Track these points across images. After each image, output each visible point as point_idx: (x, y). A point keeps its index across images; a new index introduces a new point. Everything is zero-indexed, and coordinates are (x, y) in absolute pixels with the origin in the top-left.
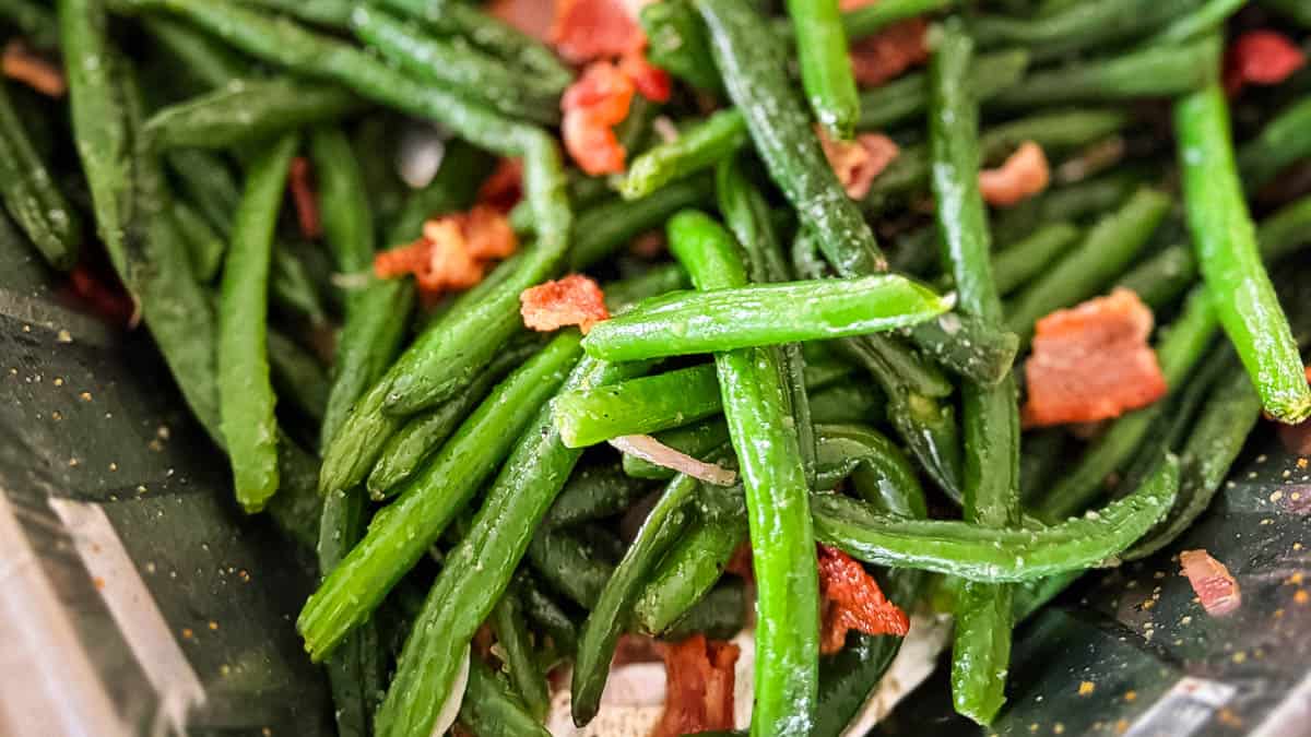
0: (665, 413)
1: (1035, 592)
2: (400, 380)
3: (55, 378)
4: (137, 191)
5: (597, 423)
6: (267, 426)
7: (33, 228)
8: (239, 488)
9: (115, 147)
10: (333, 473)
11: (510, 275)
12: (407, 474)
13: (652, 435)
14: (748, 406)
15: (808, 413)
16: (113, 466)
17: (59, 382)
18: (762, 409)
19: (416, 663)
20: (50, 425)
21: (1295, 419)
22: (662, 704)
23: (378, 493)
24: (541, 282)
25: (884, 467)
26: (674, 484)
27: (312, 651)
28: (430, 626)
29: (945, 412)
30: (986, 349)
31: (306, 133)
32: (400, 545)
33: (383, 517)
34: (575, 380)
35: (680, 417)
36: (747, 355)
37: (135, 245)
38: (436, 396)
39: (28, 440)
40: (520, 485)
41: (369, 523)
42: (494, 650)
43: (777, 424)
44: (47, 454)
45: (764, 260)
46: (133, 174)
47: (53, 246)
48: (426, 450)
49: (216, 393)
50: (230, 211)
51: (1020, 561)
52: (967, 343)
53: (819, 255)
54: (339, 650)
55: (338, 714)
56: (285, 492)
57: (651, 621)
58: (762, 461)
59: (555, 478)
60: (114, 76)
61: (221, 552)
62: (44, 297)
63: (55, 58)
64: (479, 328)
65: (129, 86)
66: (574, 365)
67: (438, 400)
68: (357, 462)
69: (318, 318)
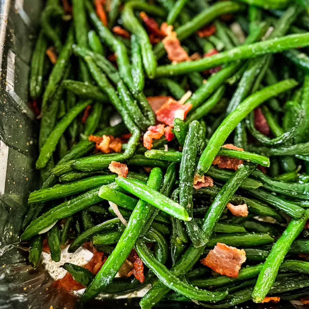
0: (122, 203)
1: (177, 297)
2: (78, 162)
3: (17, 119)
4: (56, 92)
5: (107, 195)
6: (50, 154)
7: (32, 88)
8: (37, 162)
9: (57, 81)
10: (55, 171)
11: (113, 156)
12: (68, 180)
13: (118, 206)
14: (137, 213)
15: (151, 224)
16: (17, 142)
17: (17, 120)
18: (140, 215)
19: (46, 216)
20: (10, 127)
21: (256, 301)
22: (88, 262)
23: (60, 180)
24: (118, 161)
25: (161, 246)
26: (116, 218)
27: (29, 201)
28: (53, 211)
29: (183, 245)
30: (199, 238)
31: (95, 101)
32: (58, 193)
33: (58, 185)
34: (110, 185)
35: (125, 206)
36: (146, 203)
37: (49, 103)
38: (82, 169)
39: (4, 127)
40: (86, 198)
41: (55, 185)
42: (62, 225)
43: (141, 220)
44: (6, 132)
45: (166, 187)
46: (57, 89)
47: (33, 94)
48: (74, 178)
49: (45, 141)
50: (71, 107)
51: (172, 283)
52: (196, 235)
53: (178, 195)
54: (34, 204)
55: (26, 216)
56: (45, 169)
57: (94, 242)
58: (132, 225)
59: (94, 201)
60: (66, 67)
61: (25, 171)
62: (25, 103)
63: (57, 55)
64: (99, 162)
65: (68, 70)
66: (112, 182)
67: (82, 171)
68: (61, 171)
69: (73, 140)
